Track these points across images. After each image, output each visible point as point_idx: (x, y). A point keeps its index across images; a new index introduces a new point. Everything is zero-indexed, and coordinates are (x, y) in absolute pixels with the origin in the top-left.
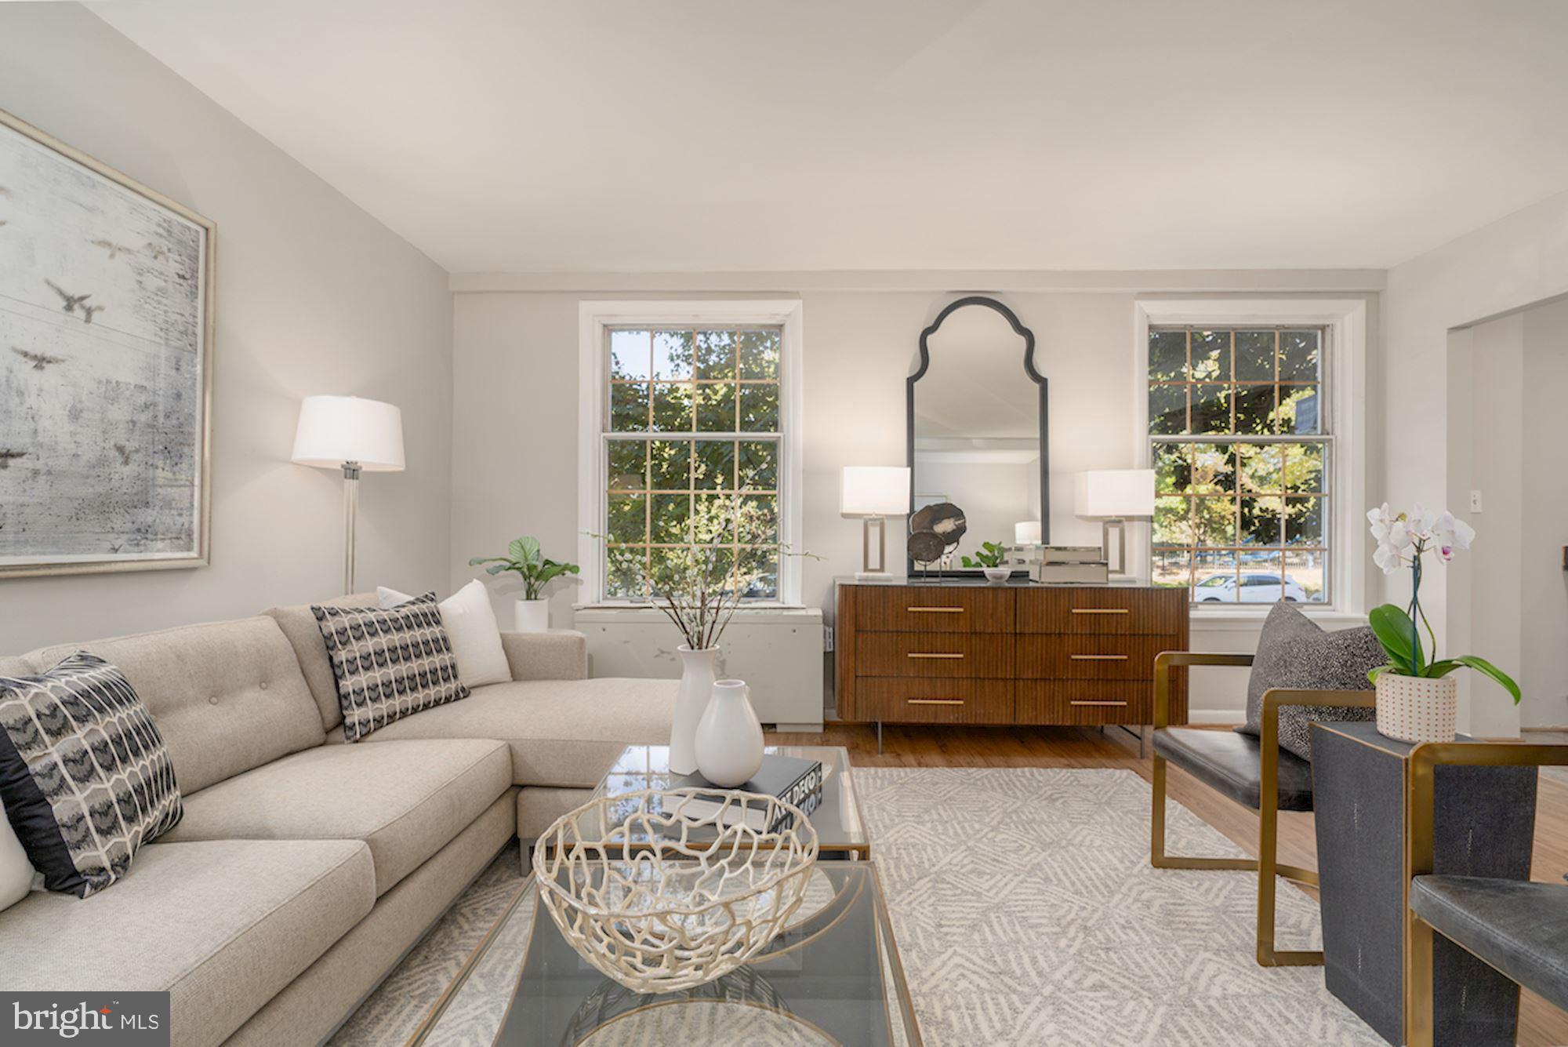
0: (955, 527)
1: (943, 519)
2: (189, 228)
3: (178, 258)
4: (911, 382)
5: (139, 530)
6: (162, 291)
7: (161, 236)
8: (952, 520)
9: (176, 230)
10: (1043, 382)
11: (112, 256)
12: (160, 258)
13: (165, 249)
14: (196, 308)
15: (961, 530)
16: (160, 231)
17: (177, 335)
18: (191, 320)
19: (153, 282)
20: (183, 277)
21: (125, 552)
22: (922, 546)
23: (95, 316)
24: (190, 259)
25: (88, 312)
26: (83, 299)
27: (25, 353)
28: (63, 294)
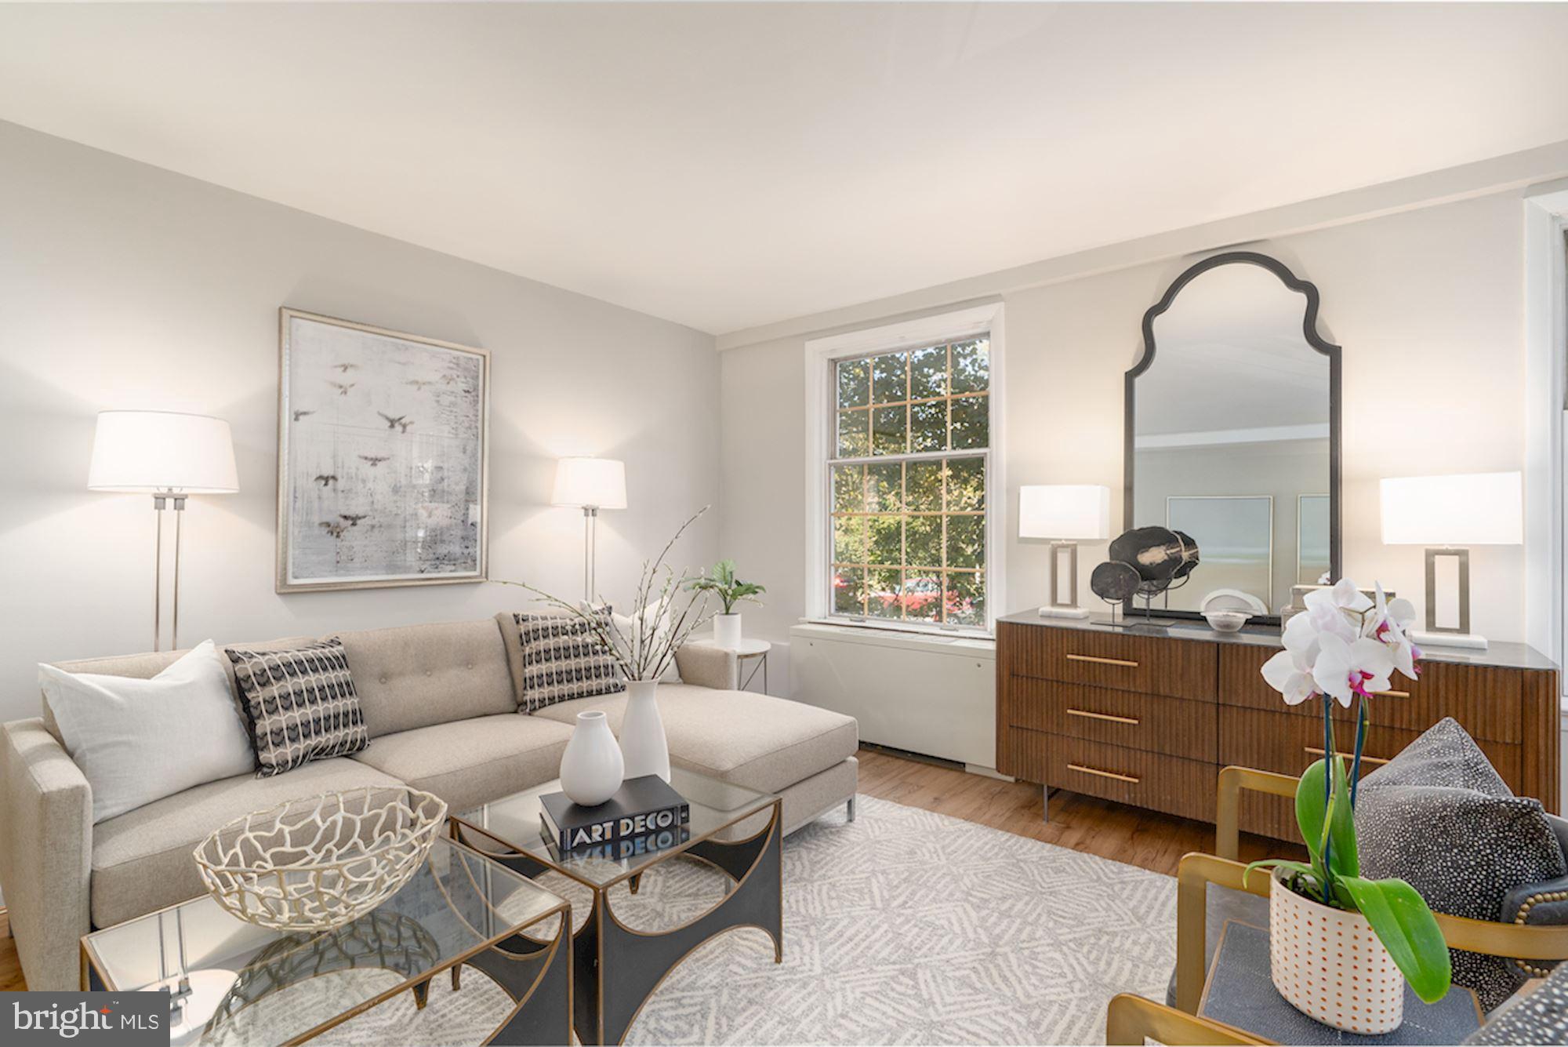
0: (1166, 557)
1: (1150, 547)
2: (471, 359)
3: (463, 380)
4: (1130, 377)
5: (438, 558)
6: (453, 404)
7: (452, 368)
8: (1163, 548)
9: (462, 362)
10: (1334, 353)
11: (419, 389)
12: (451, 382)
13: (455, 376)
14: (477, 411)
15: (1193, 563)
16: (452, 365)
17: (463, 429)
18: (473, 418)
19: (446, 400)
20: (468, 392)
21: (429, 572)
22: (1110, 580)
23: (409, 428)
24: (473, 378)
25: (404, 426)
26: (400, 419)
27: (366, 458)
28: (387, 418)
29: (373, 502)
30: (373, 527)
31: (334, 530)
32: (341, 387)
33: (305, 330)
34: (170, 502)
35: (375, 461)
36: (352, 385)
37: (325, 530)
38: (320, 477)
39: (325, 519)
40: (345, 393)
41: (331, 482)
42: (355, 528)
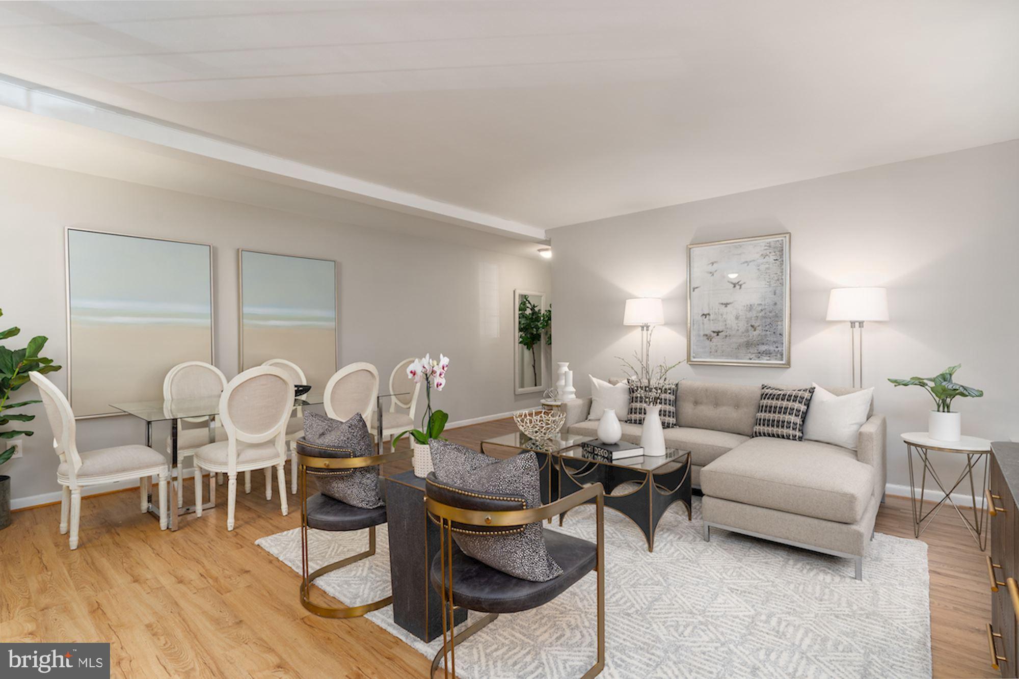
2: (778, 241)
3: (774, 254)
5: (759, 353)
6: (768, 269)
9: (772, 244)
12: (766, 257)
13: (768, 253)
14: (782, 269)
16: (766, 248)
17: (774, 282)
18: (781, 274)
19: (763, 267)
20: (777, 260)
21: (754, 360)
24: (779, 251)
25: (741, 286)
26: (738, 282)
27: (722, 304)
28: (732, 283)
29: (726, 325)
30: (726, 336)
31: (709, 338)
32: (711, 273)
33: (697, 251)
35: (726, 305)
36: (716, 271)
37: (705, 338)
38: (704, 315)
39: (706, 333)
40: (713, 275)
41: (708, 316)
42: (718, 337)
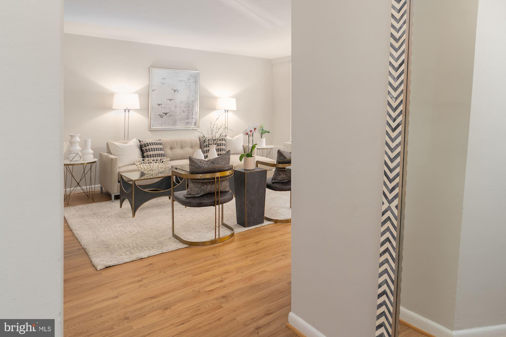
2: (195, 74)
3: (193, 79)
5: (186, 123)
6: (190, 85)
7: (189, 77)
9: (192, 75)
11: (181, 82)
12: (190, 80)
14: (196, 86)
17: (192, 91)
18: (196, 88)
19: (188, 84)
20: (194, 82)
21: (184, 126)
23: (179, 92)
24: (195, 78)
25: (178, 91)
26: (177, 90)
27: (169, 99)
28: (173, 90)
29: (170, 110)
30: (170, 115)
31: (161, 116)
32: (163, 83)
33: (155, 71)
34: (127, 111)
35: (171, 100)
36: (165, 83)
37: (159, 116)
38: (158, 104)
39: (160, 114)
40: (164, 84)
41: (161, 105)
42: (166, 116)
